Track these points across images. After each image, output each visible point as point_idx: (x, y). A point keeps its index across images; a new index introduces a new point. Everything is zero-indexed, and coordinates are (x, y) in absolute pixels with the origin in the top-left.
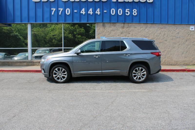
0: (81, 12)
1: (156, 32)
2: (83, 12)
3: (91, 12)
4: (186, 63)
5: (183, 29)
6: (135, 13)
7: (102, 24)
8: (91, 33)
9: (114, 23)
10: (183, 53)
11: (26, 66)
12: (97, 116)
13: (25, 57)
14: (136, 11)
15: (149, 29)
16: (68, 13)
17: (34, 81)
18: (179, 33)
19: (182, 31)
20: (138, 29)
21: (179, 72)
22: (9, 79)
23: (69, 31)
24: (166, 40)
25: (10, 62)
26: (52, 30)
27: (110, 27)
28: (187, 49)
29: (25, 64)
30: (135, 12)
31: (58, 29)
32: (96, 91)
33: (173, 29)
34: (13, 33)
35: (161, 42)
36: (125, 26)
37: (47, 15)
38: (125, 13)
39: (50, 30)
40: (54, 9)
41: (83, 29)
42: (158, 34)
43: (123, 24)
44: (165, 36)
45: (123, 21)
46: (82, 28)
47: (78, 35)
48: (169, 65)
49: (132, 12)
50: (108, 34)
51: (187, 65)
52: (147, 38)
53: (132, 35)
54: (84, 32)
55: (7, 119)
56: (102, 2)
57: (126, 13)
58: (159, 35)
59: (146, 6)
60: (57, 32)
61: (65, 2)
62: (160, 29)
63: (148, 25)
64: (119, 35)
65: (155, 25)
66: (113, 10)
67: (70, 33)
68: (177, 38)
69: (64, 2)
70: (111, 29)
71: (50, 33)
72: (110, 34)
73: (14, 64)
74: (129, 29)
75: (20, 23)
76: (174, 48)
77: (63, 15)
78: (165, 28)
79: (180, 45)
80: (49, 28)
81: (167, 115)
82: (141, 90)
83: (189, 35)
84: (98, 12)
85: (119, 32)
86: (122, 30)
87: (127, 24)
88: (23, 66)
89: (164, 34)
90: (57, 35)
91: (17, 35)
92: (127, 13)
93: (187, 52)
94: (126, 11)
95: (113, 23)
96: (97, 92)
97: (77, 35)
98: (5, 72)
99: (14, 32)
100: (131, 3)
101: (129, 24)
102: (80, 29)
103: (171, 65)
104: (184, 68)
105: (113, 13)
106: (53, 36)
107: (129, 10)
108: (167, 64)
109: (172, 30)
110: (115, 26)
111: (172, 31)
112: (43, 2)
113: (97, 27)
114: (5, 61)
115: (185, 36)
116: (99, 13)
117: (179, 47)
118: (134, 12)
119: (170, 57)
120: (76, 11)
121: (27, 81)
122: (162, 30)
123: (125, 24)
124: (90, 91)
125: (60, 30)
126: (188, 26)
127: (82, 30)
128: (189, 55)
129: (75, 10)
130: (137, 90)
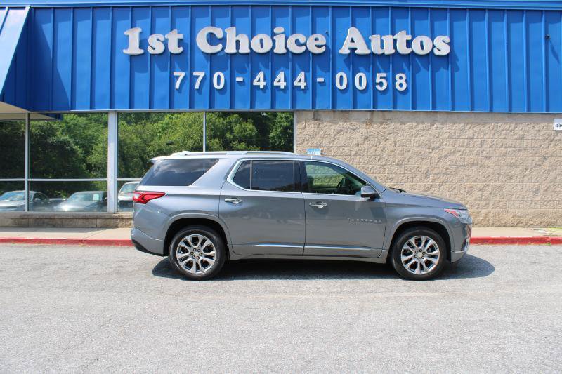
0: (255, 83)
1: (459, 136)
2: (260, 80)
3: (281, 81)
4: (546, 219)
5: (534, 127)
6: (401, 85)
7: (311, 115)
8: (273, 138)
9: (346, 111)
10: (536, 193)
11: (101, 227)
12: (314, 358)
13: (92, 205)
14: (404, 77)
15: (442, 126)
16: (219, 83)
17: (130, 269)
18: (523, 138)
19: (533, 131)
20: (411, 128)
21: (528, 245)
22: (61, 263)
23: (212, 130)
24: (489, 158)
25: (56, 217)
26: (164, 130)
27: (334, 122)
28: (548, 180)
29: (99, 222)
30: (401, 81)
31: (183, 126)
32: (304, 296)
33: (508, 126)
34: (55, 136)
35: (475, 161)
36: (374, 120)
37: (161, 91)
38: (375, 84)
39: (158, 129)
40: (182, 75)
41: (251, 127)
42: (466, 140)
43: (369, 114)
44: (484, 146)
45: (368, 106)
46: (249, 120)
47: (240, 142)
48: (499, 226)
49: (394, 81)
50: (327, 141)
51: (549, 225)
52: (437, 151)
53: (395, 143)
54: (254, 134)
55: (79, 367)
56: (310, 55)
57: (378, 84)
58: (468, 144)
59: (430, 66)
60: (178, 135)
61: (212, 54)
62: (470, 128)
63: (438, 115)
64: (358, 145)
65: (456, 115)
66: (341, 77)
67: (214, 137)
68: (519, 150)
69: (208, 54)
70: (337, 127)
71: (160, 137)
72: (333, 141)
73: (67, 222)
74: (384, 128)
75: (88, 110)
76: (511, 177)
77: (206, 89)
78: (485, 124)
79: (526, 169)
80: (156, 124)
81: (498, 356)
82: (424, 294)
83: (551, 141)
84: (301, 81)
85: (358, 135)
86: (366, 131)
87: (381, 114)
88: (92, 227)
89: (483, 142)
90: (178, 142)
91: (64, 143)
92: (381, 84)
93: (546, 190)
94: (378, 80)
95: (342, 111)
96: (306, 299)
97: (236, 142)
98: (45, 245)
99: (58, 134)
100: (391, 58)
101: (386, 114)
102: (243, 126)
103: (504, 226)
104: (540, 233)
105: (341, 84)
106: (168, 144)
107: (384, 75)
108: (493, 224)
109: (503, 130)
110: (347, 119)
111: (504, 132)
112: (151, 55)
113: (298, 123)
114: (43, 216)
115: (541, 146)
116: (303, 85)
117: (524, 177)
118: (399, 81)
119: (501, 204)
120: (239, 79)
121: (111, 268)
122: (477, 129)
123: (375, 114)
124: (286, 296)
125: (186, 128)
126: (547, 118)
127: (249, 127)
128: (554, 198)
129: (239, 77)
130: (414, 294)
